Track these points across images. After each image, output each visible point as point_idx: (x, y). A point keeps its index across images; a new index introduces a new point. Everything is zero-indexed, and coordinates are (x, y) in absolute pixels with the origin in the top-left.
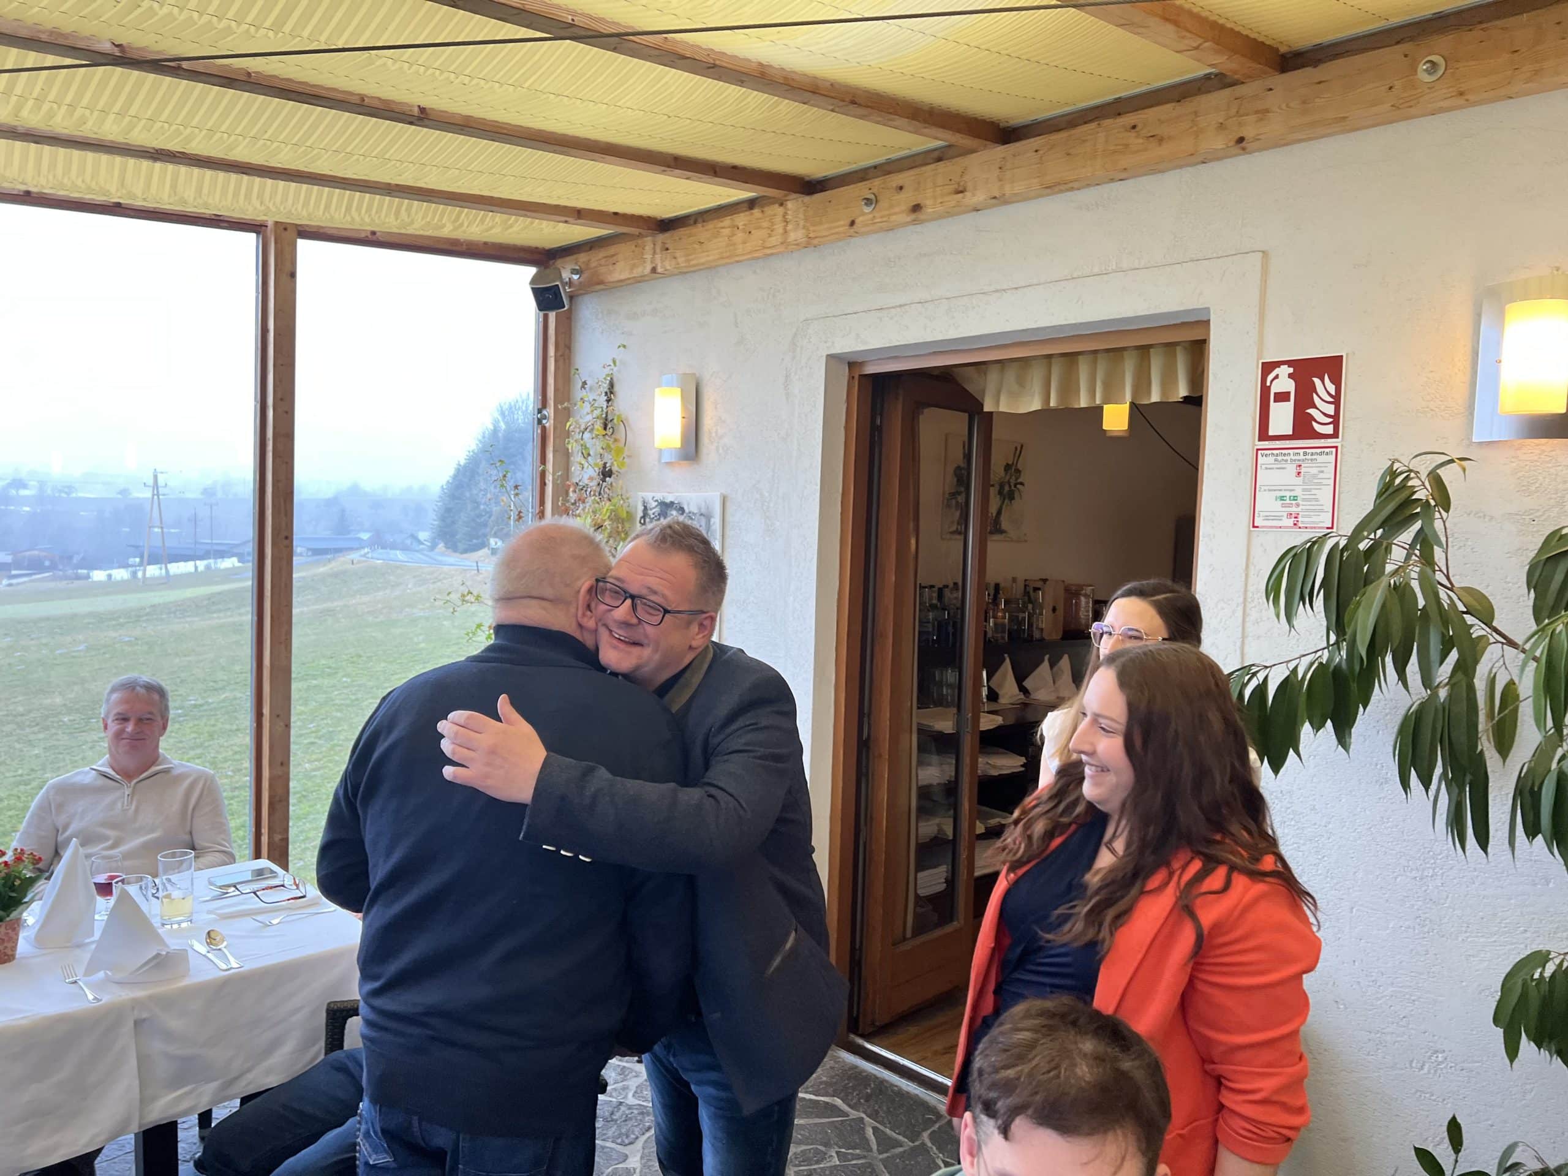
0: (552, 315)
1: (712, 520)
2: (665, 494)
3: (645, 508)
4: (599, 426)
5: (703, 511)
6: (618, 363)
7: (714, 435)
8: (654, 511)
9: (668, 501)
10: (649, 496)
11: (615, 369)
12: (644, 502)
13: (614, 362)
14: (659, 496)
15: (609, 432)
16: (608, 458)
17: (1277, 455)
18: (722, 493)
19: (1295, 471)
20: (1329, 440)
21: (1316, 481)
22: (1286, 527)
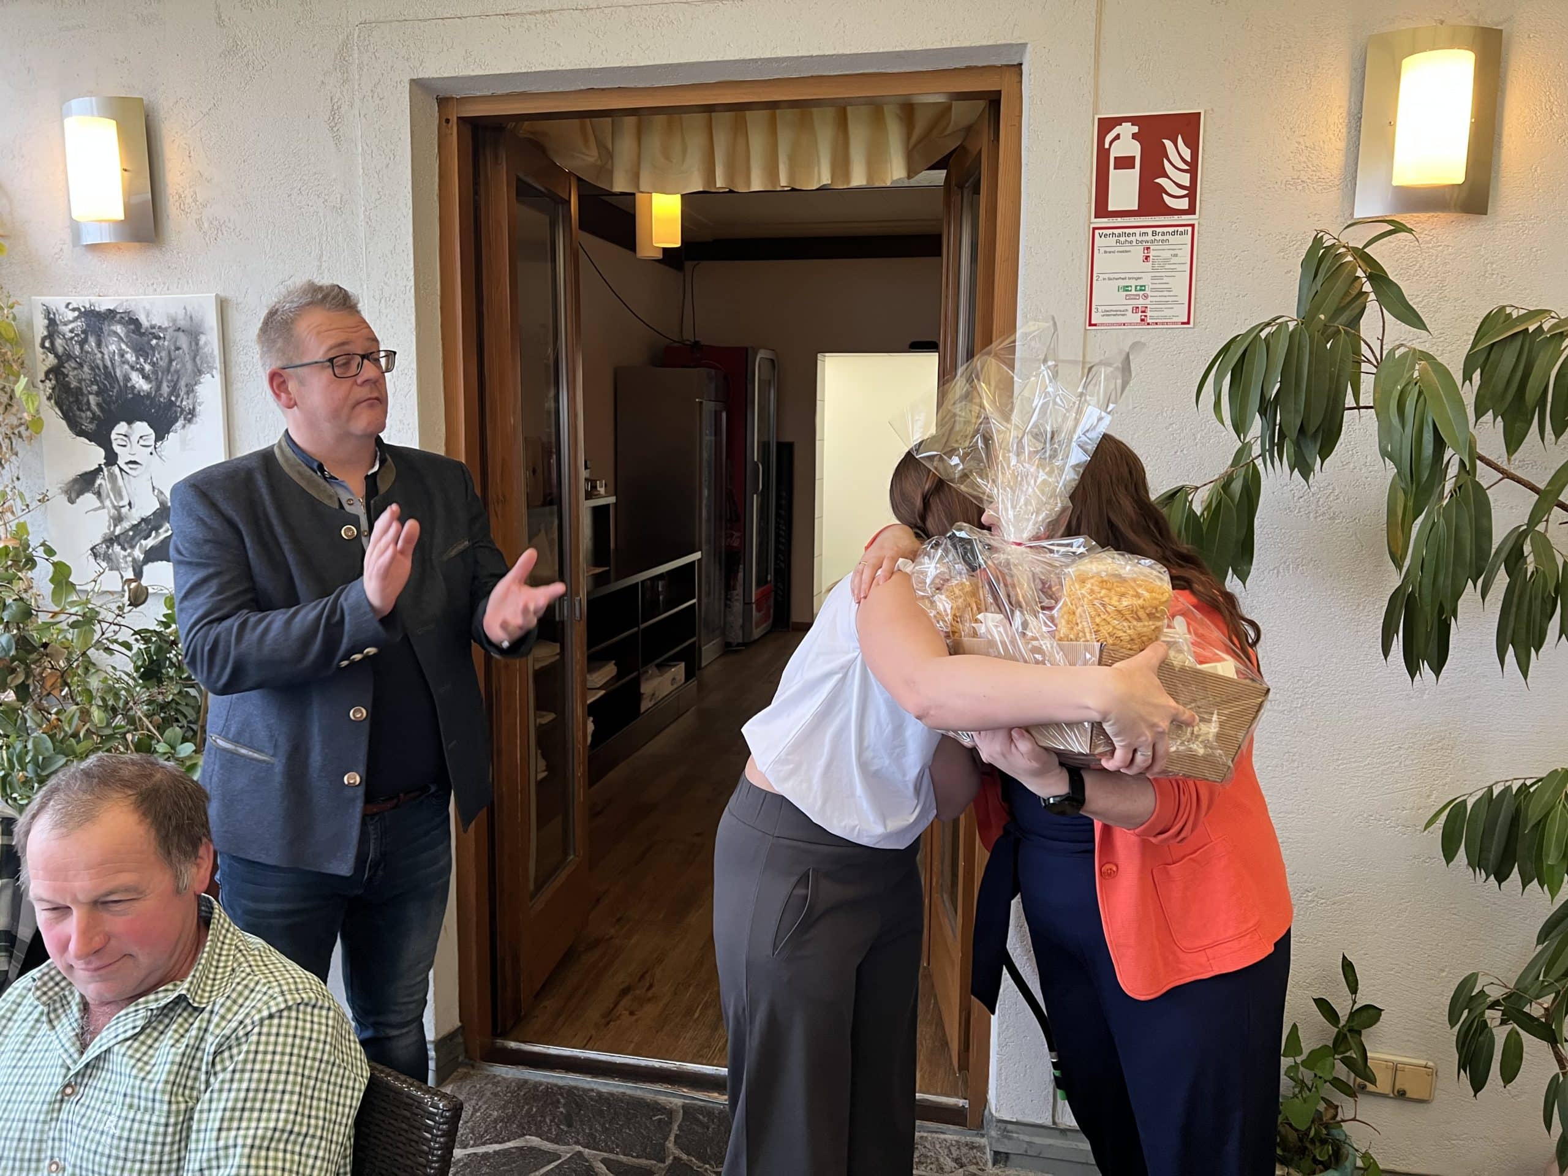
1: (203, 340)
2: (94, 299)
3: (52, 323)
5: (181, 323)
7: (189, 200)
8: (70, 326)
9: (103, 308)
10: (57, 302)
12: (48, 312)
14: (83, 301)
17: (1119, 235)
18: (217, 295)
19: (1141, 256)
20: (1184, 217)
21: (1167, 266)
22: (1130, 324)
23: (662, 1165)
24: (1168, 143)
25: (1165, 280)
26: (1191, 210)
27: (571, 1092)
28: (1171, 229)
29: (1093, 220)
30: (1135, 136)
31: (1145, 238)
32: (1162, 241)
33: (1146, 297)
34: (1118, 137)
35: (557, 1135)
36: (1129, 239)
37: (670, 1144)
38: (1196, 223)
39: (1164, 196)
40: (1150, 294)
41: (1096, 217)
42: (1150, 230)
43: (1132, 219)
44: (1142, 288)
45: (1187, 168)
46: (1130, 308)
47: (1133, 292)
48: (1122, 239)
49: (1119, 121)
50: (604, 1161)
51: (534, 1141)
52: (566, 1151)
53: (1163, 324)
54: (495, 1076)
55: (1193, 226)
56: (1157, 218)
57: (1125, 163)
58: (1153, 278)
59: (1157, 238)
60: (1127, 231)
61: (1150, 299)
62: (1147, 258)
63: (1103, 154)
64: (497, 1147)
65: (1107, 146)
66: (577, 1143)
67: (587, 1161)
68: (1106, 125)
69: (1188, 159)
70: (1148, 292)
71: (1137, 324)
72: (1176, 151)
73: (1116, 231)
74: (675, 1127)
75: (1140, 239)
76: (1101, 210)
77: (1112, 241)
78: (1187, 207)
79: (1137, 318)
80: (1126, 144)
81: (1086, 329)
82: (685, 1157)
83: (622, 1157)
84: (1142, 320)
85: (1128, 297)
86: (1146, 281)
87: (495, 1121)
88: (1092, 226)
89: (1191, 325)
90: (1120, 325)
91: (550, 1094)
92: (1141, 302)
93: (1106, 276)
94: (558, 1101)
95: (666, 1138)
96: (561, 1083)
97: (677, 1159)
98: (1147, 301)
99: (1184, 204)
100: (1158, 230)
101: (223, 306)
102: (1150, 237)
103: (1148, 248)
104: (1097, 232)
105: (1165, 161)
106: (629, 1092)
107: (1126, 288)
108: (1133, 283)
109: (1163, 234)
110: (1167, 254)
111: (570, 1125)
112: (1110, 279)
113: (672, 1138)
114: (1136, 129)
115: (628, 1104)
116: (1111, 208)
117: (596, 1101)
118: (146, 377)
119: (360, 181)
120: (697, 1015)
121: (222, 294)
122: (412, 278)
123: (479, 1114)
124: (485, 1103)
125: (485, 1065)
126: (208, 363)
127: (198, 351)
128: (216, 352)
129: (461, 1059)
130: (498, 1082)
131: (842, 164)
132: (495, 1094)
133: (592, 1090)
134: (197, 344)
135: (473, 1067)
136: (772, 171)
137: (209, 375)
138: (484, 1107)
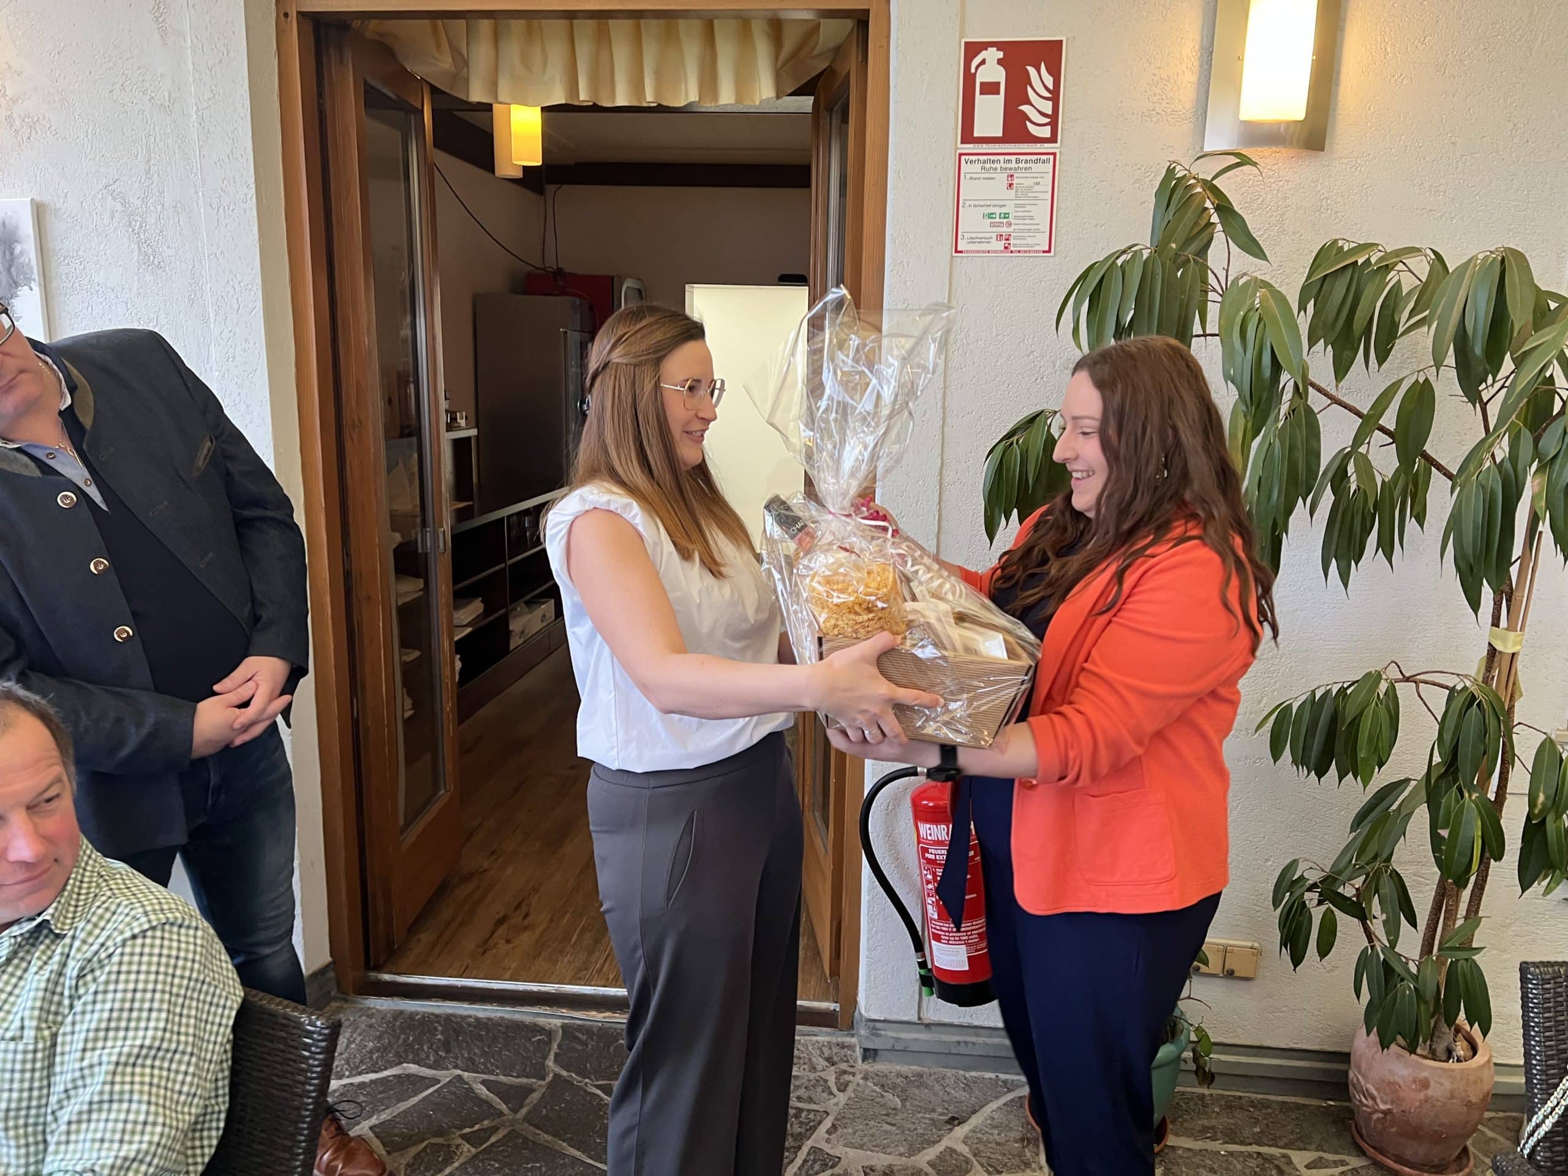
1: (18, 249)
17: (985, 162)
18: (32, 200)
19: (1005, 183)
20: (1046, 145)
21: (1030, 195)
22: (995, 252)
23: (542, 1083)
24: (1031, 70)
25: (1028, 208)
26: (1053, 139)
27: (448, 1019)
28: (1034, 157)
29: (959, 145)
30: (1000, 62)
31: (1009, 166)
32: (1026, 169)
33: (1010, 224)
34: (983, 62)
35: (435, 1061)
36: (994, 166)
37: (550, 1063)
38: (1057, 151)
39: (1028, 123)
40: (1013, 221)
41: (962, 142)
42: (1013, 158)
43: (997, 145)
44: (1006, 216)
45: (1049, 95)
46: (994, 236)
47: (997, 220)
48: (987, 166)
49: (985, 46)
50: (484, 1082)
51: (412, 1068)
52: (445, 1076)
53: (1025, 252)
54: (369, 1008)
55: (1054, 154)
56: (1021, 145)
57: (990, 88)
58: (1017, 206)
59: (1020, 165)
60: (992, 158)
61: (1013, 227)
62: (1011, 185)
63: (969, 78)
64: (373, 1076)
65: (973, 71)
66: (456, 1067)
67: (467, 1083)
68: (973, 49)
69: (1051, 87)
70: (1011, 220)
71: (1001, 252)
72: (1039, 79)
73: (982, 158)
74: (555, 1046)
75: (1004, 166)
76: (968, 136)
77: (977, 167)
78: (1049, 136)
79: (1001, 245)
80: (991, 70)
81: (952, 257)
82: (564, 1073)
83: (502, 1078)
84: (1006, 248)
85: (992, 225)
86: (1009, 208)
87: (371, 1052)
88: (959, 151)
89: (1052, 254)
90: (984, 252)
91: (427, 1022)
92: (1004, 230)
93: (972, 203)
94: (436, 1029)
95: (545, 1057)
96: (437, 1011)
97: (557, 1076)
98: (1011, 229)
99: (1046, 132)
100: (1022, 157)
101: (39, 211)
102: (1014, 165)
103: (1012, 176)
104: (963, 158)
105: (1029, 88)
106: (507, 1016)
107: (990, 216)
108: (998, 211)
109: (1027, 162)
110: (1031, 182)
111: (448, 1051)
112: (975, 206)
113: (552, 1056)
114: (1001, 55)
115: (507, 1027)
116: (976, 135)
117: (475, 1027)
119: (191, 79)
120: (573, 940)
121: (38, 199)
122: (253, 186)
123: (353, 1046)
124: (360, 1034)
125: (359, 998)
126: (24, 274)
127: (12, 260)
128: (34, 262)
129: (333, 993)
130: (373, 1014)
131: (709, 82)
132: (371, 1026)
133: (470, 1017)
134: (12, 254)
135: (346, 1001)
136: (638, 85)
137: (26, 288)
138: (359, 1039)
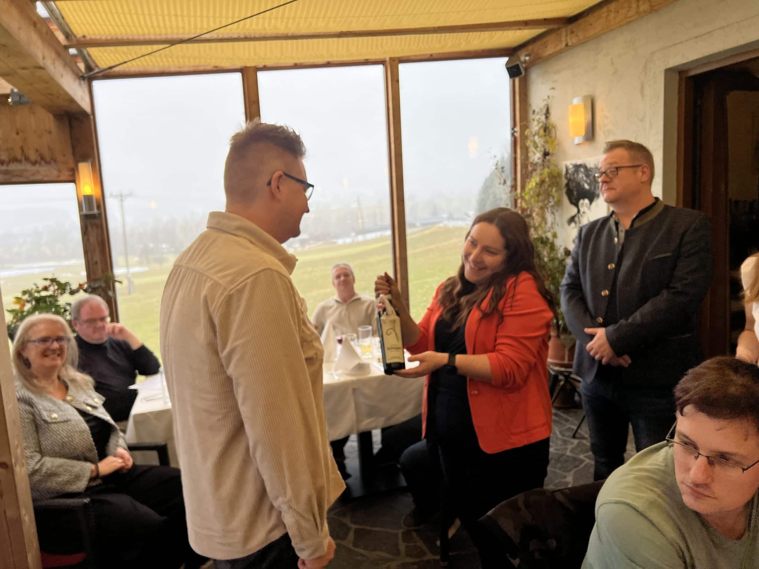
0: (517, 80)
3: (567, 170)
4: (542, 132)
6: (551, 98)
7: (603, 125)
8: (571, 170)
9: (579, 164)
11: (549, 101)
12: (566, 166)
13: (548, 97)
15: (547, 133)
16: (547, 147)
118: (588, 184)
